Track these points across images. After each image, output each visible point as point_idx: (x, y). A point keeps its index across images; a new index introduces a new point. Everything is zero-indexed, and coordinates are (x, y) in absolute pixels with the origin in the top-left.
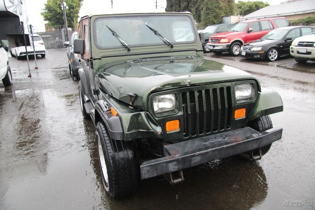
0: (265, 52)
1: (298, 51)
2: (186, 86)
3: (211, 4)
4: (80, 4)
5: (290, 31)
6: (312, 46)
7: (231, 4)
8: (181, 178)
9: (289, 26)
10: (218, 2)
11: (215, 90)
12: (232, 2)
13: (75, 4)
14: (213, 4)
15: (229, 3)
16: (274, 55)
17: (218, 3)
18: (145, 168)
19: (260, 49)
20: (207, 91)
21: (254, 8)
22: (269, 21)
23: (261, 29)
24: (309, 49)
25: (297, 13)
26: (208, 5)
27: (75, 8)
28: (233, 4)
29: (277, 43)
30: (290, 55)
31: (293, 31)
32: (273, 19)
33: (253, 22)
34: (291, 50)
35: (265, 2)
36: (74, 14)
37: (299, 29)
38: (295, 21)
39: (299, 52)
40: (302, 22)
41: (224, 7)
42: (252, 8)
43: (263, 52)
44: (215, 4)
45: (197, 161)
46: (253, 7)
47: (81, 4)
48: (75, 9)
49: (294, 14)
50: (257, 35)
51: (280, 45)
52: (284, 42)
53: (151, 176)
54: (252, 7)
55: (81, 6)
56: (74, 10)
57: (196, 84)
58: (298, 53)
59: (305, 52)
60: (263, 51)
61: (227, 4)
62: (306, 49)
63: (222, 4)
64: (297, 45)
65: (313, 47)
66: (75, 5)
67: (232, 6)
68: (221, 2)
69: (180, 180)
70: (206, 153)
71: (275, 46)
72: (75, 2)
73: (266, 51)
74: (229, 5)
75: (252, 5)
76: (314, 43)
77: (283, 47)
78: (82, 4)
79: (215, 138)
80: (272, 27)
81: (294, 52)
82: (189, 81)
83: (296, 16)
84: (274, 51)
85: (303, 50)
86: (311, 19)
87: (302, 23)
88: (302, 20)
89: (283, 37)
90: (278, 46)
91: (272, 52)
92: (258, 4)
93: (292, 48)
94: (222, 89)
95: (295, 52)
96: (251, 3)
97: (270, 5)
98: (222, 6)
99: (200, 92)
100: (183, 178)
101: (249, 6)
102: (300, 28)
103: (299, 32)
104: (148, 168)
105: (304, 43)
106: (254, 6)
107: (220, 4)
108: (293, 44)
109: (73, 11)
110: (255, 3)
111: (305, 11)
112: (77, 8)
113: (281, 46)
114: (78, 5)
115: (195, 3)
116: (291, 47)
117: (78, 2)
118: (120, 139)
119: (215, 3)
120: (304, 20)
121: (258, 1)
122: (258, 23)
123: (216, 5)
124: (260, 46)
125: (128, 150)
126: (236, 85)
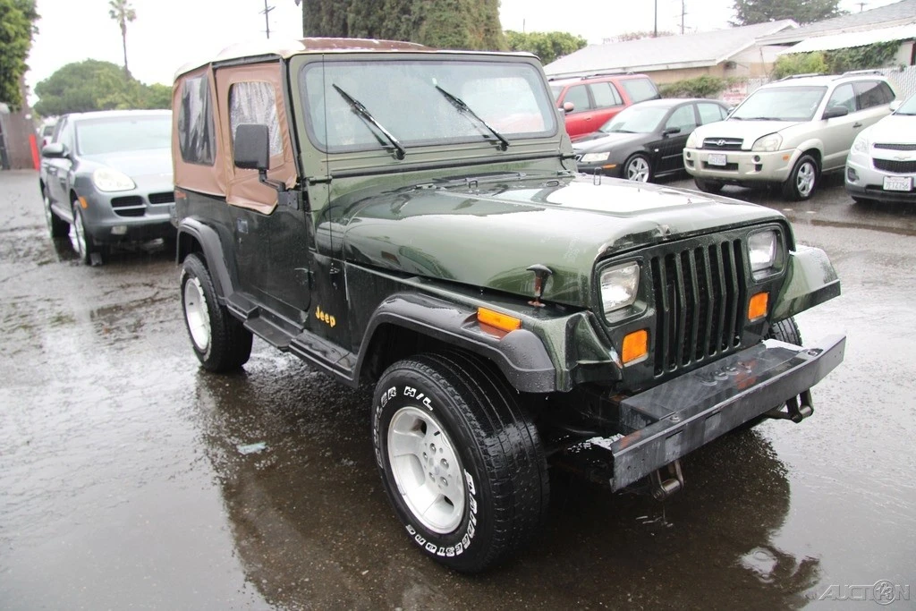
0: (618, 165)
1: (705, 160)
2: (660, 241)
3: (440, 38)
4: (30, 26)
5: (674, 110)
6: (737, 148)
7: (493, 38)
8: (677, 479)
9: (659, 97)
10: (460, 33)
11: (713, 248)
12: (497, 32)
13: (14, 27)
14: (445, 37)
15: (488, 36)
16: (640, 174)
17: (460, 35)
18: (624, 459)
19: (604, 157)
20: (699, 251)
21: (549, 50)
22: (611, 85)
23: (592, 107)
24: (733, 156)
25: (671, 67)
26: (431, 38)
27: (14, 40)
28: (499, 38)
29: (647, 142)
30: (685, 170)
31: (679, 111)
32: (620, 80)
33: (571, 87)
34: (688, 159)
35: (576, 36)
36: (12, 57)
37: (691, 106)
38: (670, 86)
39: (710, 163)
40: (686, 89)
41: (476, 45)
42: (544, 49)
43: (615, 166)
44: (450, 38)
45: (713, 428)
46: (547, 47)
47: (33, 29)
48: (16, 44)
49: (664, 68)
50: (585, 120)
51: (652, 146)
52: (661, 138)
53: (631, 481)
54: (543, 46)
55: (34, 36)
56: (13, 44)
57: (682, 234)
58: (706, 165)
59: (724, 164)
60: (613, 164)
61: (483, 39)
62: (724, 157)
63: (470, 36)
64: (700, 146)
65: (741, 150)
66: (12, 29)
67: (496, 43)
68: (467, 32)
69: (676, 484)
70: (730, 406)
71: (643, 149)
72: (12, 20)
73: (622, 162)
74: (488, 40)
75: (545, 43)
76: (741, 140)
77: (662, 153)
78: (37, 28)
79: (723, 369)
80: (619, 101)
81: (695, 163)
82: (667, 227)
83: (669, 74)
84: (640, 161)
85: (718, 158)
86: (706, 81)
87: (687, 93)
88: (685, 83)
89: (658, 128)
90: (648, 150)
91: (635, 164)
92: (560, 41)
93: (689, 154)
94: (725, 246)
95: (698, 164)
96: (542, 38)
97: (588, 43)
98: (471, 42)
99: (685, 255)
100: (682, 479)
101: (536, 44)
102: (695, 104)
103: (693, 113)
104: (629, 458)
105: (720, 142)
106: (549, 45)
107: (465, 37)
108: (689, 142)
109: (8, 48)
110: (550, 35)
111: (689, 62)
112: (21, 41)
113: (657, 150)
114: (23, 31)
115: (390, 33)
116: (685, 150)
117: (24, 22)
118: (550, 387)
119: (450, 35)
120: (690, 84)
121: (559, 31)
122: (583, 89)
123: (454, 40)
124: (605, 151)
125: (528, 425)
126: (749, 234)
